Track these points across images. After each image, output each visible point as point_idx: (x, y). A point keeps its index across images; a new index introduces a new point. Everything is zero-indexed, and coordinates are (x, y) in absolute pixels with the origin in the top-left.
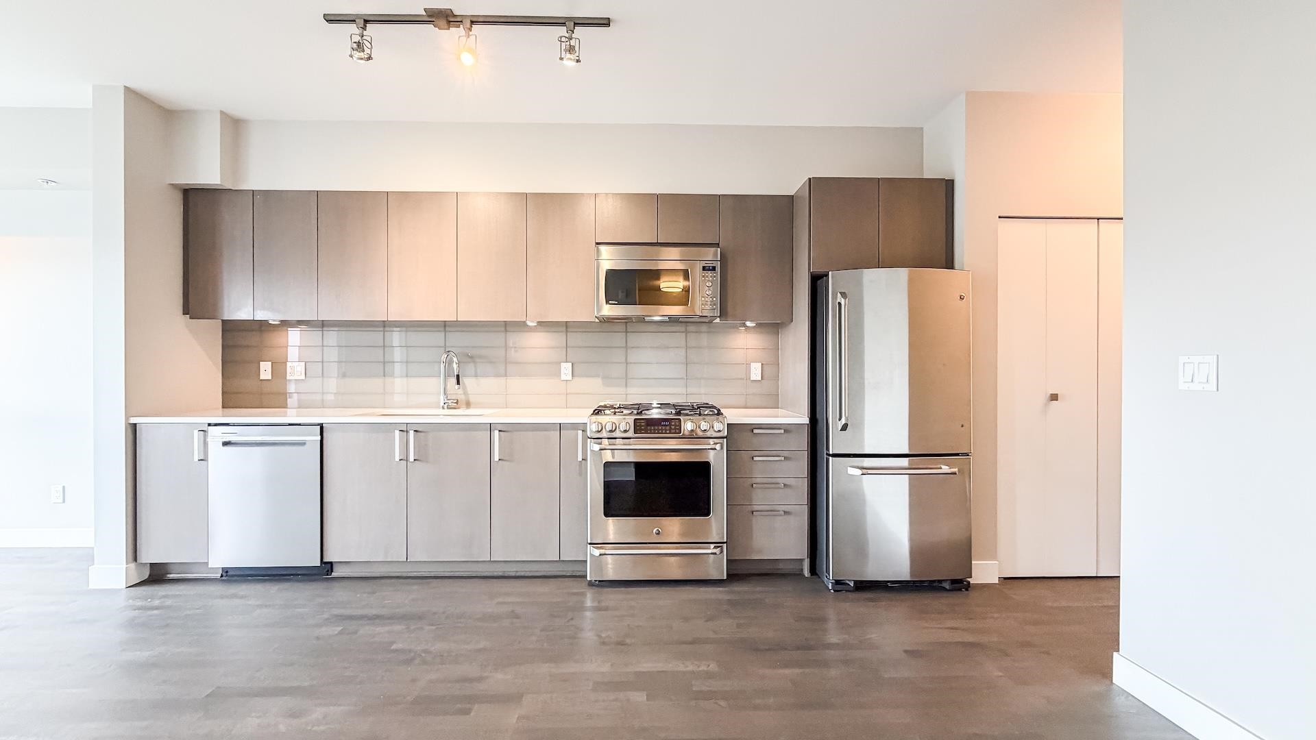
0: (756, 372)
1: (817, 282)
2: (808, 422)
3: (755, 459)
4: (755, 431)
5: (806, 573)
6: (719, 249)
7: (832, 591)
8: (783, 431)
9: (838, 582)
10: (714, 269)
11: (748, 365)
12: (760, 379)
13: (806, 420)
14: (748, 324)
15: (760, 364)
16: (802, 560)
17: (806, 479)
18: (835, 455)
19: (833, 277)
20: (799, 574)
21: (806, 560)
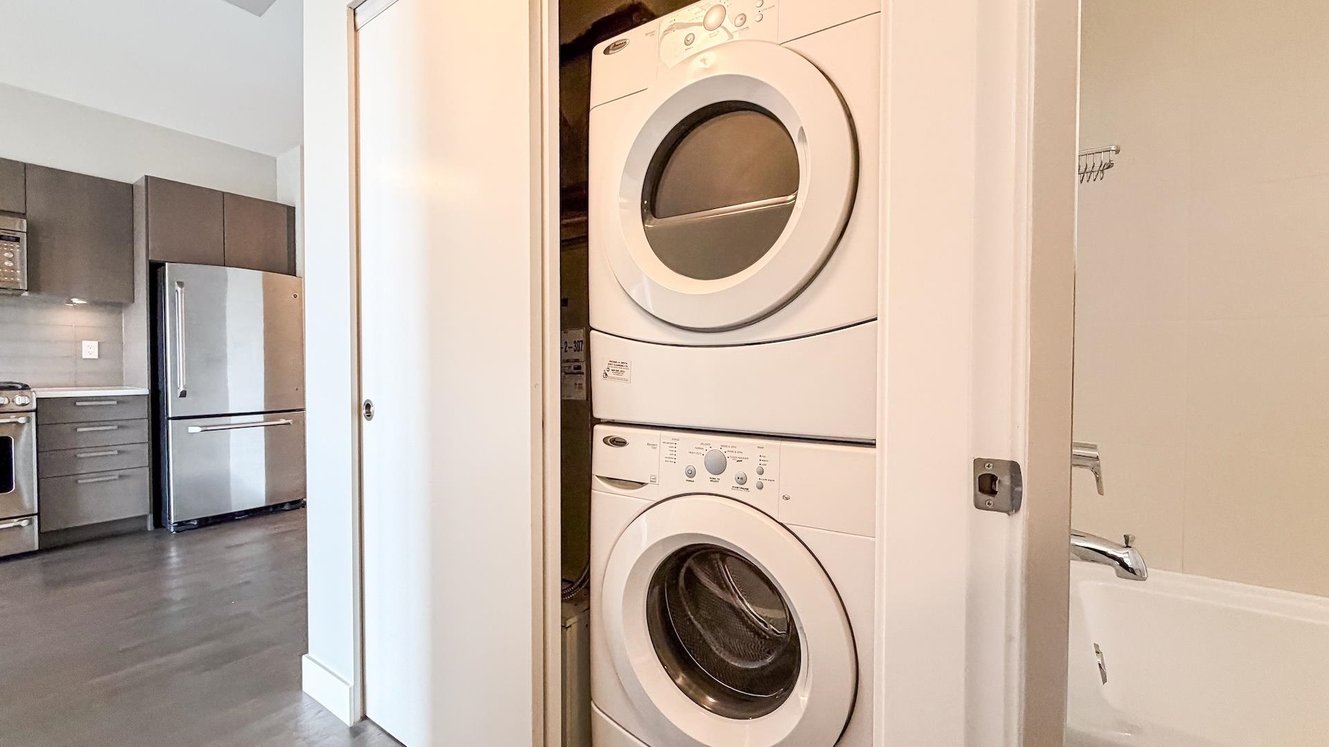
0: (90, 349)
1: (155, 270)
2: (148, 393)
3: (79, 430)
4: (78, 404)
5: (150, 527)
6: (25, 221)
7: (174, 533)
8: (115, 403)
9: (180, 524)
10: (17, 240)
11: (78, 343)
12: (97, 357)
13: (145, 390)
14: (75, 300)
15: (97, 342)
16: (144, 517)
17: (147, 445)
18: (174, 418)
19: (169, 269)
20: (142, 531)
21: (149, 517)
